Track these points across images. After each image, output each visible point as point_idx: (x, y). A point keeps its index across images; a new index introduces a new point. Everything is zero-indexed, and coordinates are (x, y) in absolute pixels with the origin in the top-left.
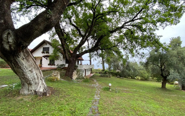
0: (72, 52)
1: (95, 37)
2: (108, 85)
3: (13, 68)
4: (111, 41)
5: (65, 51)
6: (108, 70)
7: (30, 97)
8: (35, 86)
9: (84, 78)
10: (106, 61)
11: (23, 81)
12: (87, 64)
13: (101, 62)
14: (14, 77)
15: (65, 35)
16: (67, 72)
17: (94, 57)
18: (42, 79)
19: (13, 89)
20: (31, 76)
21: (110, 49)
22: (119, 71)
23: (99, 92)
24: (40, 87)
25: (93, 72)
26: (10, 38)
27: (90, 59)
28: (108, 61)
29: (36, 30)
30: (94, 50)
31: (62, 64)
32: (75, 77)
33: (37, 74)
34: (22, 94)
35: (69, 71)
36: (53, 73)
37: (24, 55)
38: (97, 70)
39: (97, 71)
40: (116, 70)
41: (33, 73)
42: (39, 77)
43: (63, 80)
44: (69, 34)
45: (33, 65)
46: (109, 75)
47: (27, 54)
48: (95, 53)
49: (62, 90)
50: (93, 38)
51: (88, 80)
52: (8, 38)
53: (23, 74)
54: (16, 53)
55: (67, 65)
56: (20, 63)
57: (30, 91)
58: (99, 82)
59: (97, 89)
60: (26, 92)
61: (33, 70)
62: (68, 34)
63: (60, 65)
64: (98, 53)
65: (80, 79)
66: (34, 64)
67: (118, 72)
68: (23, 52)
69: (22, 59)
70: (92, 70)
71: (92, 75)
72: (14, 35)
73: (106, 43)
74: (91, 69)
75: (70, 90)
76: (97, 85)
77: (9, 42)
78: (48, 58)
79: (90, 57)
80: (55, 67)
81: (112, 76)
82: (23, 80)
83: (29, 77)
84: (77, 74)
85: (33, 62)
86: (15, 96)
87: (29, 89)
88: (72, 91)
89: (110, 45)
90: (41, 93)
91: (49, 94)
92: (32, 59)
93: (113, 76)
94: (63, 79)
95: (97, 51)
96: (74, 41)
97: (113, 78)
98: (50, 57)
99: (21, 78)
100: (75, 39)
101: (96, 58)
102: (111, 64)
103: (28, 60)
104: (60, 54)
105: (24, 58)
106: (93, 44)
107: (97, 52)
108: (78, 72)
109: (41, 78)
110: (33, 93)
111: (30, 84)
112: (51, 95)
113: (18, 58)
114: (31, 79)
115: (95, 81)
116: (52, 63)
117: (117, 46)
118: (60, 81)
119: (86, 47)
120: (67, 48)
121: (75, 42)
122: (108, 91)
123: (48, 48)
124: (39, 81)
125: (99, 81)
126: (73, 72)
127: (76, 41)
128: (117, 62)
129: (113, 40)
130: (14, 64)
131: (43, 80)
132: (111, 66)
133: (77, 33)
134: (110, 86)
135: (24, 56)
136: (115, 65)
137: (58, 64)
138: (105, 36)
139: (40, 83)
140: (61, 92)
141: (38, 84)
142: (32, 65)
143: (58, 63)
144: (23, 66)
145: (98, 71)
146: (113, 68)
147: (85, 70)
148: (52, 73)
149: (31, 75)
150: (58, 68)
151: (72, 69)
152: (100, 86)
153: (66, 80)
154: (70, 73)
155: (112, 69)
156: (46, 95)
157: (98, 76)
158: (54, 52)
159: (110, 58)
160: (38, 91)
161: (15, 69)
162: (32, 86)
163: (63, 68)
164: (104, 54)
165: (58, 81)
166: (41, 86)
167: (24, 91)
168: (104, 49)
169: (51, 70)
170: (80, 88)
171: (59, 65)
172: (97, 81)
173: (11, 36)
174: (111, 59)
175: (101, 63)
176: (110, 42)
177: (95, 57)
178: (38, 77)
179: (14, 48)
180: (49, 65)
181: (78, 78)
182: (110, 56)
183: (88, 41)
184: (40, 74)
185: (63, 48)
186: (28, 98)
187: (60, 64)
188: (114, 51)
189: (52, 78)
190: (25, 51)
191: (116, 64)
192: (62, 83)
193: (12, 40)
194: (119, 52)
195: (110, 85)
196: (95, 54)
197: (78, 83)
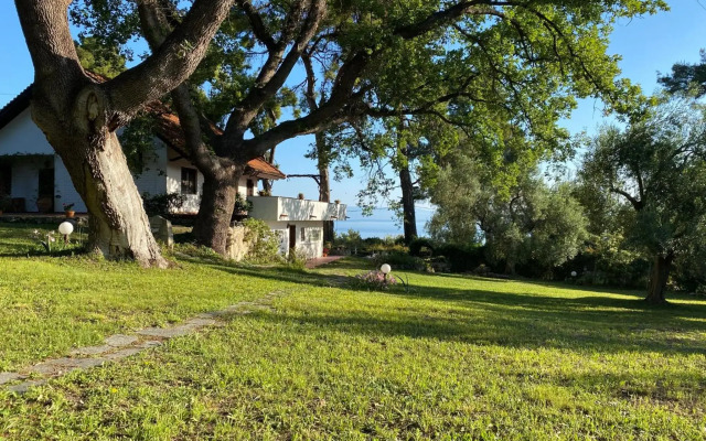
3: (85, 178)
8: (129, 235)
12: (301, 197)
17: (343, 155)
20: (121, 206)
24: (141, 240)
25: (336, 246)
26: (94, 105)
27: (322, 165)
41: (125, 197)
52: (89, 105)
53: (105, 196)
56: (103, 165)
57: (115, 249)
69: (109, 154)
70: (335, 230)
74: (328, 226)
77: (89, 113)
79: (323, 154)
82: (100, 216)
83: (117, 208)
87: (110, 245)
90: (145, 259)
110: (123, 257)
111: (116, 229)
113: (100, 153)
114: (121, 215)
124: (137, 223)
130: (90, 168)
142: (123, 173)
147: (291, 228)
149: (121, 202)
151: (224, 211)
160: (137, 252)
162: (120, 235)
184: (138, 203)
193: (98, 109)
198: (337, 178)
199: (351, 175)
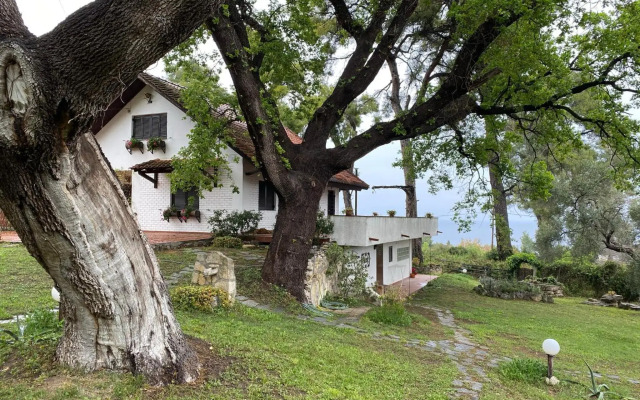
0: (296, 139)
1: (444, 28)
2: (533, 352)
3: (31, 232)
4: (559, 53)
5: (261, 136)
6: (534, 254)
7: (109, 384)
8: (127, 327)
9: (373, 299)
10: (522, 194)
11: (72, 302)
12: (392, 214)
13: (483, 200)
14: (7, 280)
15: (252, 34)
16: (274, 261)
17: (437, 163)
18: (157, 292)
19: (21, 338)
20: (109, 277)
21: (549, 105)
22: (616, 258)
23: (477, 386)
24: (152, 333)
25: (426, 263)
26: (18, 84)
27: (411, 177)
28: (535, 192)
29: (137, 33)
30: (433, 120)
31: (241, 211)
32: (318, 289)
33: (133, 267)
34: (67, 366)
35: (284, 255)
36: (197, 265)
37: (77, 168)
38: (453, 251)
39: (455, 260)
40: (598, 251)
41: (117, 261)
42: (146, 282)
43: (251, 303)
44: (273, 26)
45: (115, 218)
46: (545, 289)
47: (87, 160)
48: (446, 135)
49: (258, 360)
50: (430, 40)
51: (398, 313)
52: (9, 85)
53: (74, 263)
54: (46, 160)
55: (268, 220)
56: (60, 207)
57: (105, 350)
58: (474, 327)
59: (459, 367)
60: (86, 357)
61: (118, 242)
62: (266, 30)
63: (229, 219)
64: (461, 140)
65: (347, 301)
66: (119, 215)
67: (611, 267)
68: (73, 151)
69: (71, 185)
70: (424, 248)
71: (422, 280)
72: (36, 69)
73: (523, 68)
74: (416, 245)
75: (300, 364)
76: (459, 348)
77: (12, 102)
78: (161, 177)
79: (411, 166)
80: (205, 228)
81: (566, 294)
82: (74, 296)
83: (102, 281)
84: (328, 273)
85: (116, 200)
86: (39, 373)
87: (97, 343)
88: (311, 368)
89: (552, 78)
90: (156, 368)
91: (194, 372)
92: (108, 187)
93: (571, 292)
94: (251, 297)
95: (453, 126)
96: (306, 65)
97: (569, 305)
98: (175, 173)
99: (63, 285)
100: (308, 53)
101: (452, 171)
102: (559, 212)
103: (92, 194)
104: (227, 153)
105: (78, 180)
106: (428, 78)
107: (459, 133)
108: (333, 260)
109: (152, 286)
110: (120, 364)
111: (103, 317)
112: (207, 380)
113: (51, 183)
114: (110, 293)
115: (446, 320)
116: (183, 205)
117: (602, 82)
118: (237, 307)
119: (382, 101)
120: (267, 117)
121: (309, 76)
122: (534, 383)
123: (162, 119)
124: (143, 303)
125: (473, 322)
126: (305, 257)
127: (318, 67)
128: (606, 194)
129: (575, 39)
130: (35, 214)
131: (164, 301)
132: (559, 227)
133: (324, 12)
134: (549, 356)
135: (79, 174)
136: (584, 220)
137: (218, 214)
138: (514, 18)
139: (151, 315)
140: (254, 369)
141: (141, 316)
142: (110, 218)
143: (218, 208)
144: (72, 221)
145: (461, 259)
146: (571, 236)
147: (379, 248)
148: (193, 261)
149: (108, 271)
150: (221, 234)
151: (303, 243)
152: (478, 352)
153: (272, 308)
154: (290, 265)
155: (565, 243)
156: (180, 380)
157: (462, 290)
158: (195, 141)
159: (550, 168)
160: (142, 357)
161: (36, 236)
162: (113, 327)
163: (245, 238)
164: (506, 147)
165: (227, 309)
166: (155, 330)
167: (74, 350)
168: (510, 112)
169: (184, 245)
170: (354, 353)
171: (223, 217)
172: (458, 320)
173: (21, 74)
174: (555, 179)
175: (487, 207)
176: (547, 58)
177: (444, 166)
178: (138, 282)
179: (37, 133)
180: (168, 215)
181: (337, 298)
182: (546, 154)
183: (392, 61)
184: (146, 267)
185: (248, 114)
186: (100, 388)
187: (230, 212)
188: (579, 119)
189: (193, 289)
190: (79, 147)
191: (592, 208)
192: (248, 319)
193: (26, 91)
194: (614, 124)
195: (551, 346)
196: (445, 148)
197: (341, 326)
198: (433, 191)
199: (450, 186)
